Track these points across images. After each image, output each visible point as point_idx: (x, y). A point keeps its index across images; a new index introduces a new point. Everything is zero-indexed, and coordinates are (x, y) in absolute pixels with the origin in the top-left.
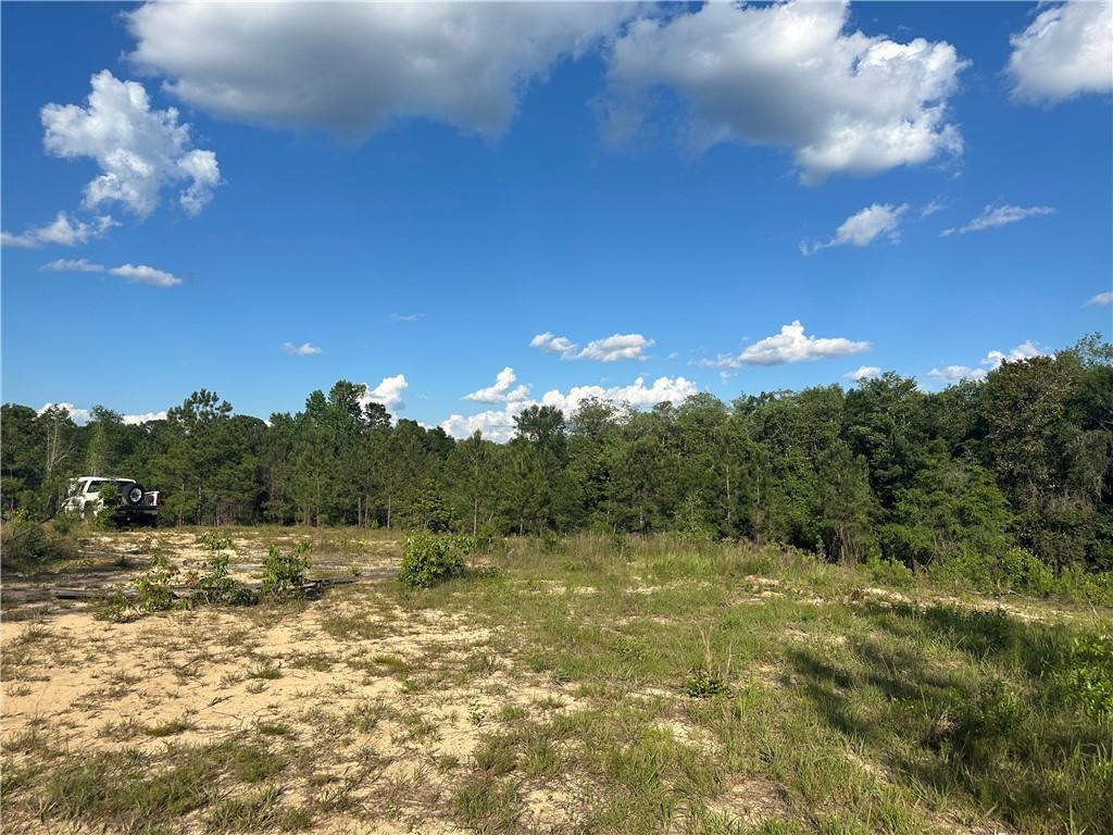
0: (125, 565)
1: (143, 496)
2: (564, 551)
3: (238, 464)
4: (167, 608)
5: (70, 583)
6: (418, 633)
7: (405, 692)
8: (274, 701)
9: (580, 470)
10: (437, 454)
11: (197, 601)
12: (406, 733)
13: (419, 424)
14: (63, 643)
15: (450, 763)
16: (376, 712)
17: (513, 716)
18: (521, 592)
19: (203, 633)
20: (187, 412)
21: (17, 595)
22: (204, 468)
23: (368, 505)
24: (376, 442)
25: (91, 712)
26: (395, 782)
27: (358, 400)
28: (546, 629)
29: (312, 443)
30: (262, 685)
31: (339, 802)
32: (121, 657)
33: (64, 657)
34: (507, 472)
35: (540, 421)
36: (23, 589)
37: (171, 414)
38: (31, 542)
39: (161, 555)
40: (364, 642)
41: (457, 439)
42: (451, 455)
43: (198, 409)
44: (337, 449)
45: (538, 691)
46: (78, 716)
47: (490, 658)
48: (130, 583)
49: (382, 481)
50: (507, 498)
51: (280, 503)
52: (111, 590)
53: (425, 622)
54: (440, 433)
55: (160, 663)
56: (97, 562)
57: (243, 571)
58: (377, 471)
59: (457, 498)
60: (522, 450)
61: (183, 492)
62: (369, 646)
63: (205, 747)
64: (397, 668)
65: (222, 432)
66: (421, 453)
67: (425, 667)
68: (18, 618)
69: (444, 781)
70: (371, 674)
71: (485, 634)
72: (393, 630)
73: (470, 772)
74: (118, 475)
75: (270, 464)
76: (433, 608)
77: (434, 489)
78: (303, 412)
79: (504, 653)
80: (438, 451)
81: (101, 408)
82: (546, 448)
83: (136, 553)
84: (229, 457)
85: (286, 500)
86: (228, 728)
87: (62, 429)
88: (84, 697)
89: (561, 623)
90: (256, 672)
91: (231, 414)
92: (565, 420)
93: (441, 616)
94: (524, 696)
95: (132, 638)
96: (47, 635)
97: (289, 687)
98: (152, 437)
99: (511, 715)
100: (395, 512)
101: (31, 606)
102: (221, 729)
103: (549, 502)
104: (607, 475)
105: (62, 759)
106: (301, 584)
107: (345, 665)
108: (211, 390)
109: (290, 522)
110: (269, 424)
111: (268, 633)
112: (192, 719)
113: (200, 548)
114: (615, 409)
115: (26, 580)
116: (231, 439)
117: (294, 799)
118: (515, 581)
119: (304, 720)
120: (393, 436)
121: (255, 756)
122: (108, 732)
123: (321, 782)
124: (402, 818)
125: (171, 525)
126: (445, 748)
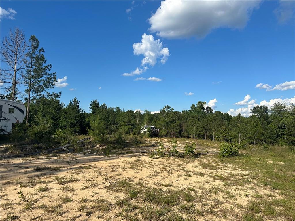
0: (153, 146)
1: (156, 130)
2: (271, 150)
3: (176, 123)
4: (163, 156)
5: (143, 149)
6: (226, 170)
7: (225, 185)
8: (191, 182)
9: (275, 125)
10: (227, 120)
11: (170, 155)
12: (226, 196)
13: (221, 112)
14: (144, 162)
15: (240, 207)
16: (217, 189)
17: (259, 197)
18: (257, 161)
19: (172, 163)
20: (164, 111)
21: (134, 151)
22: (168, 124)
23: (208, 134)
24: (209, 117)
25: (151, 179)
26: (225, 209)
27: (204, 106)
28: (267, 173)
29: (193, 118)
30: (187, 178)
31: (210, 211)
32: (155, 167)
33: (144, 165)
34: (249, 126)
35: (260, 111)
36: (135, 150)
37: (161, 111)
38: (136, 139)
39: (161, 144)
40: (212, 171)
41: (232, 116)
42: (231, 121)
43: (166, 110)
44: (199, 119)
45: (266, 191)
46: (148, 179)
47: (249, 179)
48: (155, 150)
49: (211, 128)
50: (249, 133)
51: (185, 133)
52: (151, 151)
53: (228, 167)
54: (227, 114)
55: (163, 169)
56: (148, 145)
57: (179, 149)
58: (210, 125)
59: (233, 133)
60: (254, 119)
61: (164, 129)
62: (213, 172)
63: (176, 191)
64: (222, 179)
65: (172, 115)
66: (222, 120)
67: (230, 179)
68: (135, 156)
69: (239, 211)
70: (215, 179)
71: (247, 172)
72: (219, 168)
73: (247, 210)
74: (150, 125)
75: (183, 123)
76: (230, 163)
77: (226, 130)
78: (190, 110)
79: (254, 178)
80: (227, 119)
81: (146, 110)
82: (262, 118)
83: (155, 143)
84: (173, 121)
85: (187, 132)
86: (180, 187)
87: (139, 115)
88: (149, 175)
89: (272, 172)
90: (185, 175)
91: (173, 111)
92: (269, 110)
93: (233, 166)
94: (262, 192)
95: (157, 163)
96: (140, 160)
97: (194, 180)
98: (157, 117)
99: (258, 197)
100: (215, 136)
101: (137, 154)
102: (179, 187)
103: (264, 135)
104: (285, 127)
105: (147, 188)
106: (194, 153)
107: (208, 176)
108: (169, 105)
109: (188, 137)
110: (182, 113)
111: (187, 165)
112: (172, 184)
113: (169, 143)
114: (287, 106)
115: (135, 148)
116: (174, 117)
117: (198, 208)
118: (255, 158)
119: (199, 188)
120: (214, 115)
121: (188, 195)
122: (154, 184)
123: (205, 205)
124: (228, 219)
125: (162, 137)
126: (238, 202)
